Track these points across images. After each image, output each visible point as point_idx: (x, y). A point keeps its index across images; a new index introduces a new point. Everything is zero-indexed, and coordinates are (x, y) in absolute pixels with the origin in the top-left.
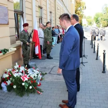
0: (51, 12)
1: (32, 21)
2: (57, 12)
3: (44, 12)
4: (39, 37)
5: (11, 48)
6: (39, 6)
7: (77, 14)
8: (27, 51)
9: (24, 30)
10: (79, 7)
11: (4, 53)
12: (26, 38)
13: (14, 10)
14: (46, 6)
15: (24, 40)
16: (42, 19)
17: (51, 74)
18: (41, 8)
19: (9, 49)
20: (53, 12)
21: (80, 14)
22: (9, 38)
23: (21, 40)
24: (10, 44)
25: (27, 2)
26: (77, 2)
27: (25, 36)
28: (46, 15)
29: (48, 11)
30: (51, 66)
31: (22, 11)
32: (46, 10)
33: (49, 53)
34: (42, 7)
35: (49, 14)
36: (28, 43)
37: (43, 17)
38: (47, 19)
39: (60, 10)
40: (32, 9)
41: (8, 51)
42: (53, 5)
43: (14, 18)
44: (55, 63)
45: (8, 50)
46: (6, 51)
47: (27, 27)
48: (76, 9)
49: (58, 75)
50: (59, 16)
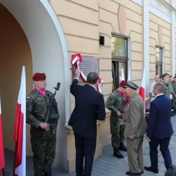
1: (141, 70)
3: (166, 54)
6: (156, 45)
13: (111, 57)
14: (171, 44)
16: (161, 66)
25: (134, 43)
28: (170, 58)
32: (171, 51)
34: (163, 46)
37: (163, 62)
38: (171, 64)
40: (142, 52)
43: (111, 69)
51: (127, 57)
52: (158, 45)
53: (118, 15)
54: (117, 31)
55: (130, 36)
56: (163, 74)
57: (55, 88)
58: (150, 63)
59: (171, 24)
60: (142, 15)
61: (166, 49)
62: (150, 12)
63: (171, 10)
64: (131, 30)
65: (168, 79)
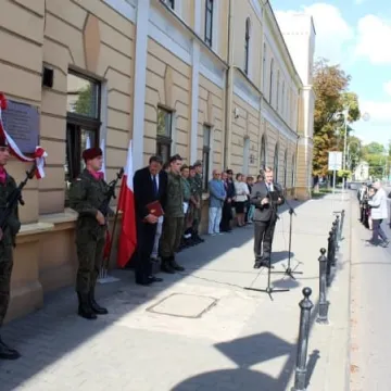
0: (208, 127)
1: (125, 149)
2: (230, 125)
3: (178, 123)
6: (159, 104)
7: (323, 133)
13: (65, 115)
14: (189, 106)
16: (169, 146)
20: (218, 125)
26: (324, 95)
28: (187, 132)
29: (196, 118)
31: (96, 117)
32: (188, 119)
34: (172, 106)
37: (173, 138)
38: (188, 146)
39: (247, 119)
40: (129, 113)
42: (219, 103)
48: (323, 118)
50: (242, 139)
51: (99, 119)
52: (163, 103)
53: (83, 31)
54: (80, 64)
55: (106, 77)
56: (172, 155)
58: (145, 137)
59: (191, 67)
60: (133, 40)
61: (177, 114)
62: (149, 36)
63: (192, 40)
64: (109, 67)
65: (178, 167)
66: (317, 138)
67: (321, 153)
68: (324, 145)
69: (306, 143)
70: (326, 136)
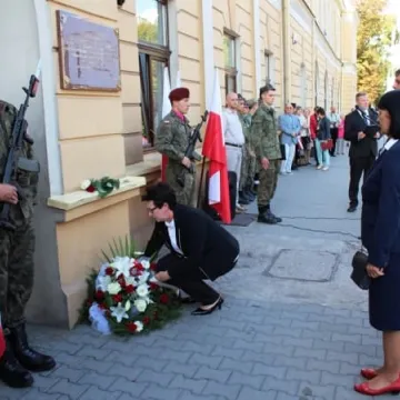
0: (267, 54)
1: (201, 83)
2: (289, 52)
3: (243, 51)
4: (227, 144)
5: (128, 178)
6: (225, 28)
7: (363, 60)
8: (185, 189)
9: (173, 114)
10: (373, 36)
11: (103, 191)
12: (181, 140)
13: (136, 42)
14: (252, 31)
15: (172, 147)
16: (234, 78)
17: (272, 276)
18: (232, 36)
19: (121, 180)
20: (277, 53)
21: (374, 63)
22: (122, 138)
23: (163, 147)
24: (124, 162)
25: (182, 14)
26: (363, 17)
27: (175, 134)
28: (252, 61)
29: (260, 47)
30: (271, 250)
31: (165, 44)
32: (252, 46)
33: (268, 201)
34: (237, 32)
35: (260, 57)
36: (186, 161)
37: (238, 68)
38: (253, 77)
39: (302, 46)
40: (199, 40)
41: (118, 187)
42: (277, 28)
43: (138, 70)
44: (284, 238)
45: (116, 183)
46: (109, 185)
47: (182, 102)
48: (362, 43)
49: (300, 280)
50: (299, 67)
51: (168, 47)
52: (228, 27)
57: (24, 89)
58: (215, 67)
61: (242, 39)
66: (358, 65)
67: (361, 81)
68: (365, 73)
69: (351, 71)
70: (366, 63)
